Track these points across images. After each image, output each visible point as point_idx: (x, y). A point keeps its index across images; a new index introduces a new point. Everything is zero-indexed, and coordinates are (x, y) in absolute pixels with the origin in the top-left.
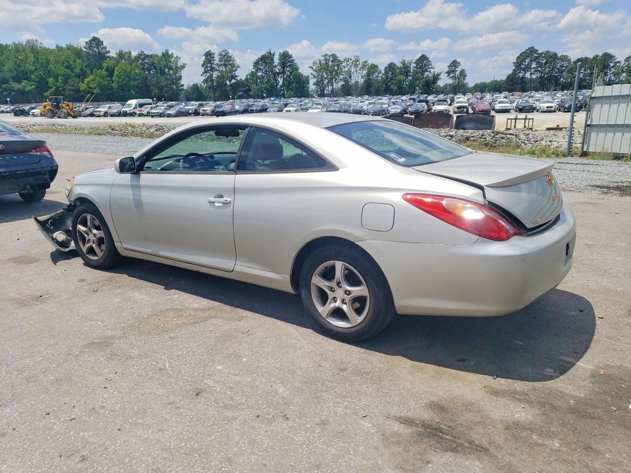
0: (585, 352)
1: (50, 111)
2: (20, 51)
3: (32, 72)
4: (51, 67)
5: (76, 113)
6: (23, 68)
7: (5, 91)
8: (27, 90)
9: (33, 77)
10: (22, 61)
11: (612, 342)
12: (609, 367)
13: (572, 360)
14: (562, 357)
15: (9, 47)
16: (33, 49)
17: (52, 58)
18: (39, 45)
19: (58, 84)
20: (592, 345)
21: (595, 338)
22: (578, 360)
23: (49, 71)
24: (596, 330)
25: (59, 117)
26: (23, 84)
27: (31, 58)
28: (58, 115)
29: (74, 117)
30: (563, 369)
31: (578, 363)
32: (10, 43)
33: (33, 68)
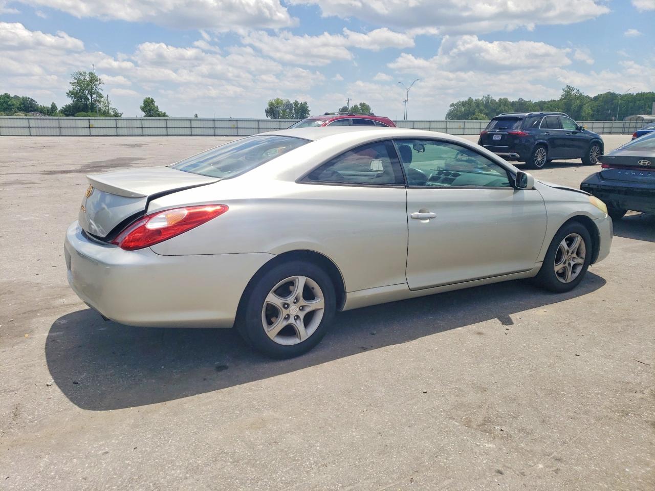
0: (47, 345)
11: (26, 364)
12: (23, 342)
13: (54, 334)
14: (62, 333)
20: (43, 352)
21: (44, 360)
22: (48, 338)
24: (47, 368)
30: (55, 327)
31: (46, 334)
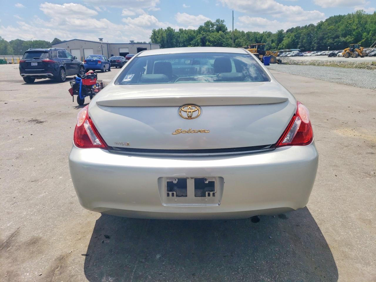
1: (348, 54)
2: (351, 19)
3: (354, 30)
4: (367, 26)
5: (364, 54)
6: (350, 28)
7: (336, 43)
8: (348, 41)
9: (354, 33)
10: (350, 24)
15: (345, 16)
16: (359, 16)
17: (369, 20)
18: (363, 13)
19: (368, 36)
23: (365, 29)
25: (352, 57)
26: (347, 37)
27: (356, 22)
28: (352, 56)
29: (362, 57)
32: (346, 14)
33: (356, 28)
